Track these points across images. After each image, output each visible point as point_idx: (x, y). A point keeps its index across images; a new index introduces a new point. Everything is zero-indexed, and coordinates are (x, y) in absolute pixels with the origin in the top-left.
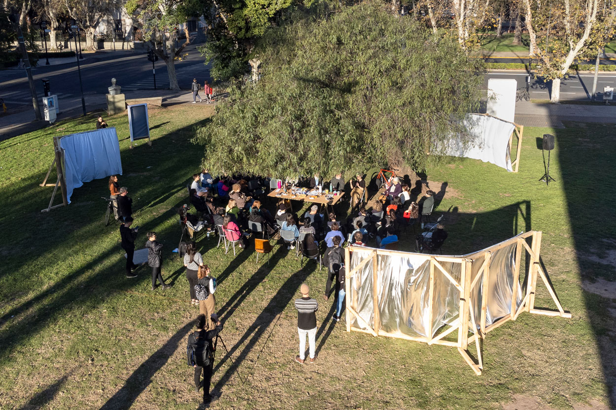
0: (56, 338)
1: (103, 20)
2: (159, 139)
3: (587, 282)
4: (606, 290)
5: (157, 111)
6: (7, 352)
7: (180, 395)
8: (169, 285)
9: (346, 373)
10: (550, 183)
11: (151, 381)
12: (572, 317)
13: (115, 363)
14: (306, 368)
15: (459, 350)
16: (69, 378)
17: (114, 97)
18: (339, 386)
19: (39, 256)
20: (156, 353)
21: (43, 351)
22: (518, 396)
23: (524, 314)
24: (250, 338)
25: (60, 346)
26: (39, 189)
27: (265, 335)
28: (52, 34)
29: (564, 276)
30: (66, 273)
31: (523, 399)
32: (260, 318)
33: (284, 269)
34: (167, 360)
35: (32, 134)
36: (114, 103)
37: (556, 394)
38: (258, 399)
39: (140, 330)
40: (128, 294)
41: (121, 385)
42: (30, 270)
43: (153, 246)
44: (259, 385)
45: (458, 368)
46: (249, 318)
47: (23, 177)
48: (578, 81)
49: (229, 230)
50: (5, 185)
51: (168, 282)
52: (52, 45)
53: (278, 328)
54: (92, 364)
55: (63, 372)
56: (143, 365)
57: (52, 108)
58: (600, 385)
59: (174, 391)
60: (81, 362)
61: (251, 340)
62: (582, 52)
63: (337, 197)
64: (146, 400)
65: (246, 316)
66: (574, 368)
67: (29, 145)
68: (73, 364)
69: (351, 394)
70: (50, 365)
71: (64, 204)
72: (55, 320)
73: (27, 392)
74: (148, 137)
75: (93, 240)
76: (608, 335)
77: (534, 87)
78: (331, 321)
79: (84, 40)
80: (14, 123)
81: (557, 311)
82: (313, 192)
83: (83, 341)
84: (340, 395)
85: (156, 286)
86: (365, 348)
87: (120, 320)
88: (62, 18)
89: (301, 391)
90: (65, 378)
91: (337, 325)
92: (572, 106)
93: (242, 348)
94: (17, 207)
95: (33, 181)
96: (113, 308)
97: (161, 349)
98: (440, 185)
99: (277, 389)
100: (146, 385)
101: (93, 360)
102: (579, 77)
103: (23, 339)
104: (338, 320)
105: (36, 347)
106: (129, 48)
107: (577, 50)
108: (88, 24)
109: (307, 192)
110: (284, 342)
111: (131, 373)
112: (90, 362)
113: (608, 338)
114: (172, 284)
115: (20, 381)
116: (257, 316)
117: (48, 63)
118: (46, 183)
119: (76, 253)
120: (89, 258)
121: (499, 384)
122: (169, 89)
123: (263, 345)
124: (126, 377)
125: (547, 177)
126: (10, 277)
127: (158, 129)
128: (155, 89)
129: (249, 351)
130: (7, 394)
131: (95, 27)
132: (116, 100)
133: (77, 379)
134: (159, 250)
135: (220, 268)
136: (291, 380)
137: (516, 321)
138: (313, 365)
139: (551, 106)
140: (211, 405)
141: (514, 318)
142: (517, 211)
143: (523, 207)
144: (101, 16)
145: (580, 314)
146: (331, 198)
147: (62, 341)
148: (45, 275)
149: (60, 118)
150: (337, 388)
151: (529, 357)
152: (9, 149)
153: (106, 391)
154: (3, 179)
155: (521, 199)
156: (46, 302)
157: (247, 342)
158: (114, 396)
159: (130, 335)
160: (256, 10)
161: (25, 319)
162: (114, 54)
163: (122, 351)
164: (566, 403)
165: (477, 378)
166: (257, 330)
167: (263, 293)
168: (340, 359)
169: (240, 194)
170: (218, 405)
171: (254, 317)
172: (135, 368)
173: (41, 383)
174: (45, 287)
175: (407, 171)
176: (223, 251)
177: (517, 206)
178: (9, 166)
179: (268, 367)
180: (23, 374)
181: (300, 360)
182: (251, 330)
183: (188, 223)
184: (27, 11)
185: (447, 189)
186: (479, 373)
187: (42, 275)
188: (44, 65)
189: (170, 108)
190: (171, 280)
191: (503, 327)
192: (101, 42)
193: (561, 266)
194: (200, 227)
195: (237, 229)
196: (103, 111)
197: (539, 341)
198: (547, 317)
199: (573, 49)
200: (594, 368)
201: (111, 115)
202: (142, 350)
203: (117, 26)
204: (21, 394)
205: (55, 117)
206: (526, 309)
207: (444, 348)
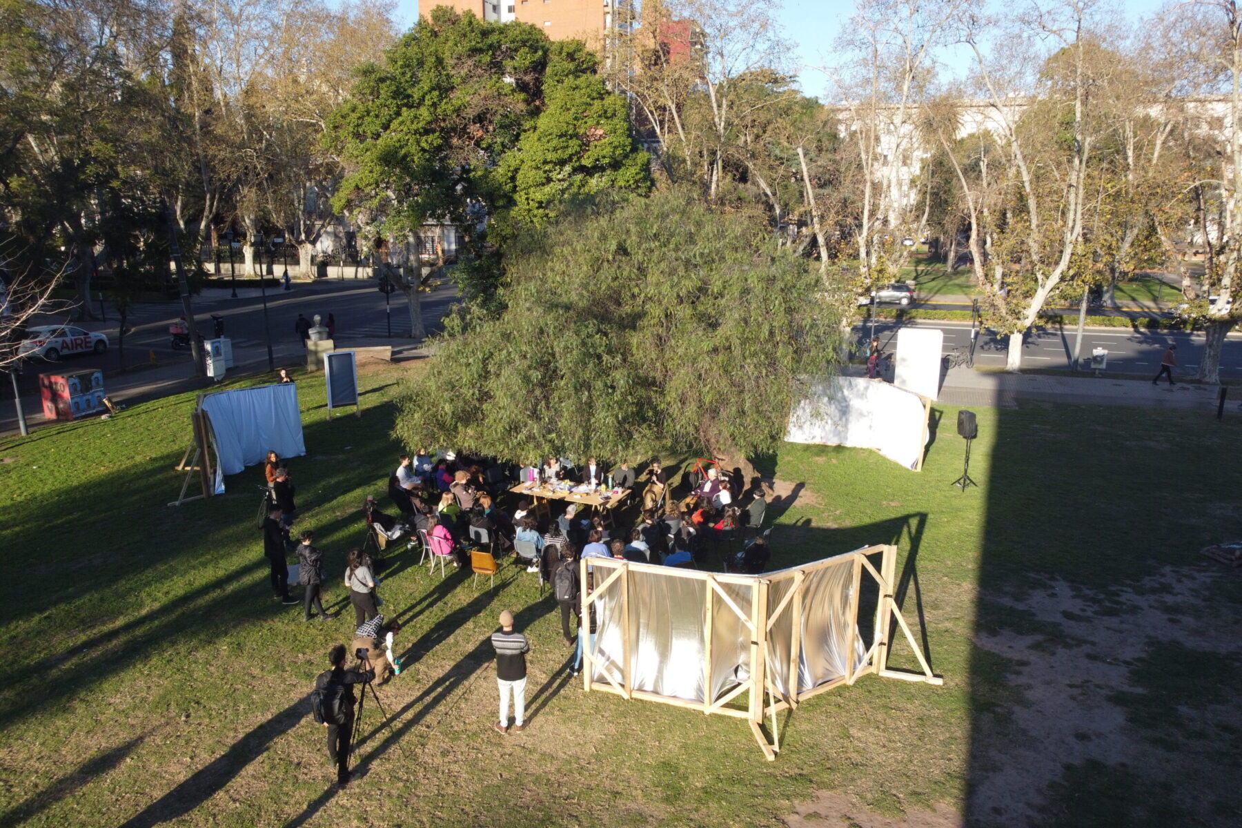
0: (141, 683)
1: (326, 232)
2: (375, 408)
3: (983, 635)
4: (1010, 647)
5: (382, 367)
6: (64, 700)
7: (305, 771)
8: (331, 615)
9: (566, 750)
10: (967, 490)
11: (268, 749)
12: (945, 684)
13: (220, 721)
14: (508, 740)
15: (750, 723)
16: (147, 739)
17: (316, 344)
18: (550, 767)
19: (147, 567)
20: (286, 711)
21: (118, 701)
22: (825, 793)
23: (870, 677)
24: (433, 695)
25: (144, 694)
26: (173, 473)
27: (459, 691)
28: (248, 252)
29: (949, 625)
30: (181, 592)
31: (831, 797)
32: (457, 667)
33: (514, 600)
34: (299, 720)
35: (183, 396)
36: (316, 353)
37: (884, 792)
38: (422, 781)
39: (271, 677)
40: (266, 625)
41: (220, 752)
42: (128, 586)
43: (307, 553)
44: (430, 761)
45: (741, 749)
46: (441, 666)
47: (154, 456)
48: (1059, 340)
49: (436, 538)
50: (124, 466)
51: (332, 610)
52: (247, 269)
53: (481, 682)
54: (186, 722)
55: (139, 732)
56: (261, 727)
57: (218, 358)
58: (957, 783)
59: (299, 764)
60: (171, 718)
61: (434, 698)
62: (1057, 292)
63: (618, 494)
64: (253, 775)
65: (437, 664)
66: (924, 756)
67: (175, 412)
68: (156, 720)
69: (565, 778)
70: (122, 719)
71: (204, 496)
72: (147, 657)
73: (79, 756)
74: (355, 404)
75: (235, 548)
76: (994, 712)
77: (986, 347)
78: (564, 675)
79: (297, 263)
80: (162, 379)
81: (923, 674)
82: (583, 488)
83: (181, 688)
84: (548, 780)
85: (311, 616)
86: (606, 715)
87: (245, 662)
88: (265, 228)
89: (491, 771)
90: (141, 739)
91: (573, 681)
92: (1040, 377)
93: (418, 707)
94: (135, 498)
95: (168, 462)
96: (239, 644)
97: (296, 705)
98: (793, 486)
99: (455, 767)
100: (259, 753)
101: (188, 716)
102: (1063, 335)
103: (92, 682)
104: (576, 674)
105: (108, 694)
106: (365, 276)
107: (1048, 287)
108: (303, 237)
109: (571, 487)
110: (484, 702)
111: (241, 736)
112: (183, 718)
113: (992, 715)
114: (337, 614)
115: (73, 740)
116: (453, 663)
117: (234, 295)
118: (186, 465)
119: (204, 565)
120: (221, 573)
121: (800, 775)
122: (410, 337)
123: (451, 705)
124: (230, 741)
125: (966, 480)
126: (96, 595)
127: (377, 394)
128: (389, 337)
129: (428, 713)
130: (49, 757)
131: (313, 243)
132: (320, 349)
133: (158, 741)
134: (316, 560)
135: (417, 594)
136: (480, 755)
137: (854, 685)
138: (519, 735)
139: (1006, 376)
140: (348, 786)
141: (851, 682)
142: (902, 528)
143: (914, 522)
144: (323, 226)
145: (958, 680)
146: (608, 498)
147: (149, 687)
148: (149, 595)
149: (231, 375)
150: (547, 770)
151: (859, 739)
152: (144, 416)
153: (197, 760)
154: (123, 458)
155: (912, 510)
156: (139, 632)
157: (428, 699)
158: (206, 767)
159: (254, 683)
160: (529, 210)
161: (102, 654)
162: (342, 284)
163: (235, 705)
164: (897, 807)
165: (767, 764)
166: (447, 683)
167: (471, 633)
168: (562, 728)
169: (466, 487)
170: (359, 786)
171: (448, 665)
172: (248, 730)
173: (104, 745)
174: (144, 612)
175: (738, 462)
176: (428, 570)
177: (904, 520)
178: (137, 439)
179: (451, 736)
180: (81, 731)
181: (500, 728)
182: (438, 683)
183: (377, 526)
184: (211, 216)
185: (802, 492)
186: (771, 758)
187: (143, 595)
188: (229, 297)
189: (403, 364)
190: (337, 608)
191: (829, 693)
192: (322, 267)
193: (949, 609)
194: (397, 534)
195: (449, 536)
196: (300, 365)
197: (880, 717)
198: (904, 682)
199: (1043, 286)
200: (957, 758)
201: (311, 372)
202: (266, 704)
203: (349, 243)
204: (70, 758)
205: (223, 371)
206: (873, 669)
207: (727, 720)
